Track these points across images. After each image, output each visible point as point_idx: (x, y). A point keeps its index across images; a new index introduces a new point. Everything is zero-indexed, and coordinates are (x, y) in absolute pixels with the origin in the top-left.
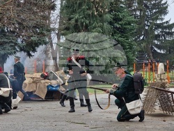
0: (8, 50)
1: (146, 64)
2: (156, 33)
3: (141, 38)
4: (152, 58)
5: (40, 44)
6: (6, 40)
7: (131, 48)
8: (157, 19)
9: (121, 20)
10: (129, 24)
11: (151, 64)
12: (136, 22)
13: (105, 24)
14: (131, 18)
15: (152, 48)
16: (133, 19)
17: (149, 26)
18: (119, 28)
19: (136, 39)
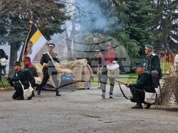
0: (22, 37)
1: (162, 55)
2: (174, 23)
3: (158, 28)
4: (168, 48)
5: (55, 32)
6: (20, 28)
7: (147, 38)
8: (175, 9)
9: (138, 9)
10: (146, 14)
11: (167, 55)
12: (153, 12)
13: (121, 13)
14: (149, 8)
15: (169, 38)
16: (150, 9)
17: (166, 16)
18: (136, 17)
19: (152, 29)
